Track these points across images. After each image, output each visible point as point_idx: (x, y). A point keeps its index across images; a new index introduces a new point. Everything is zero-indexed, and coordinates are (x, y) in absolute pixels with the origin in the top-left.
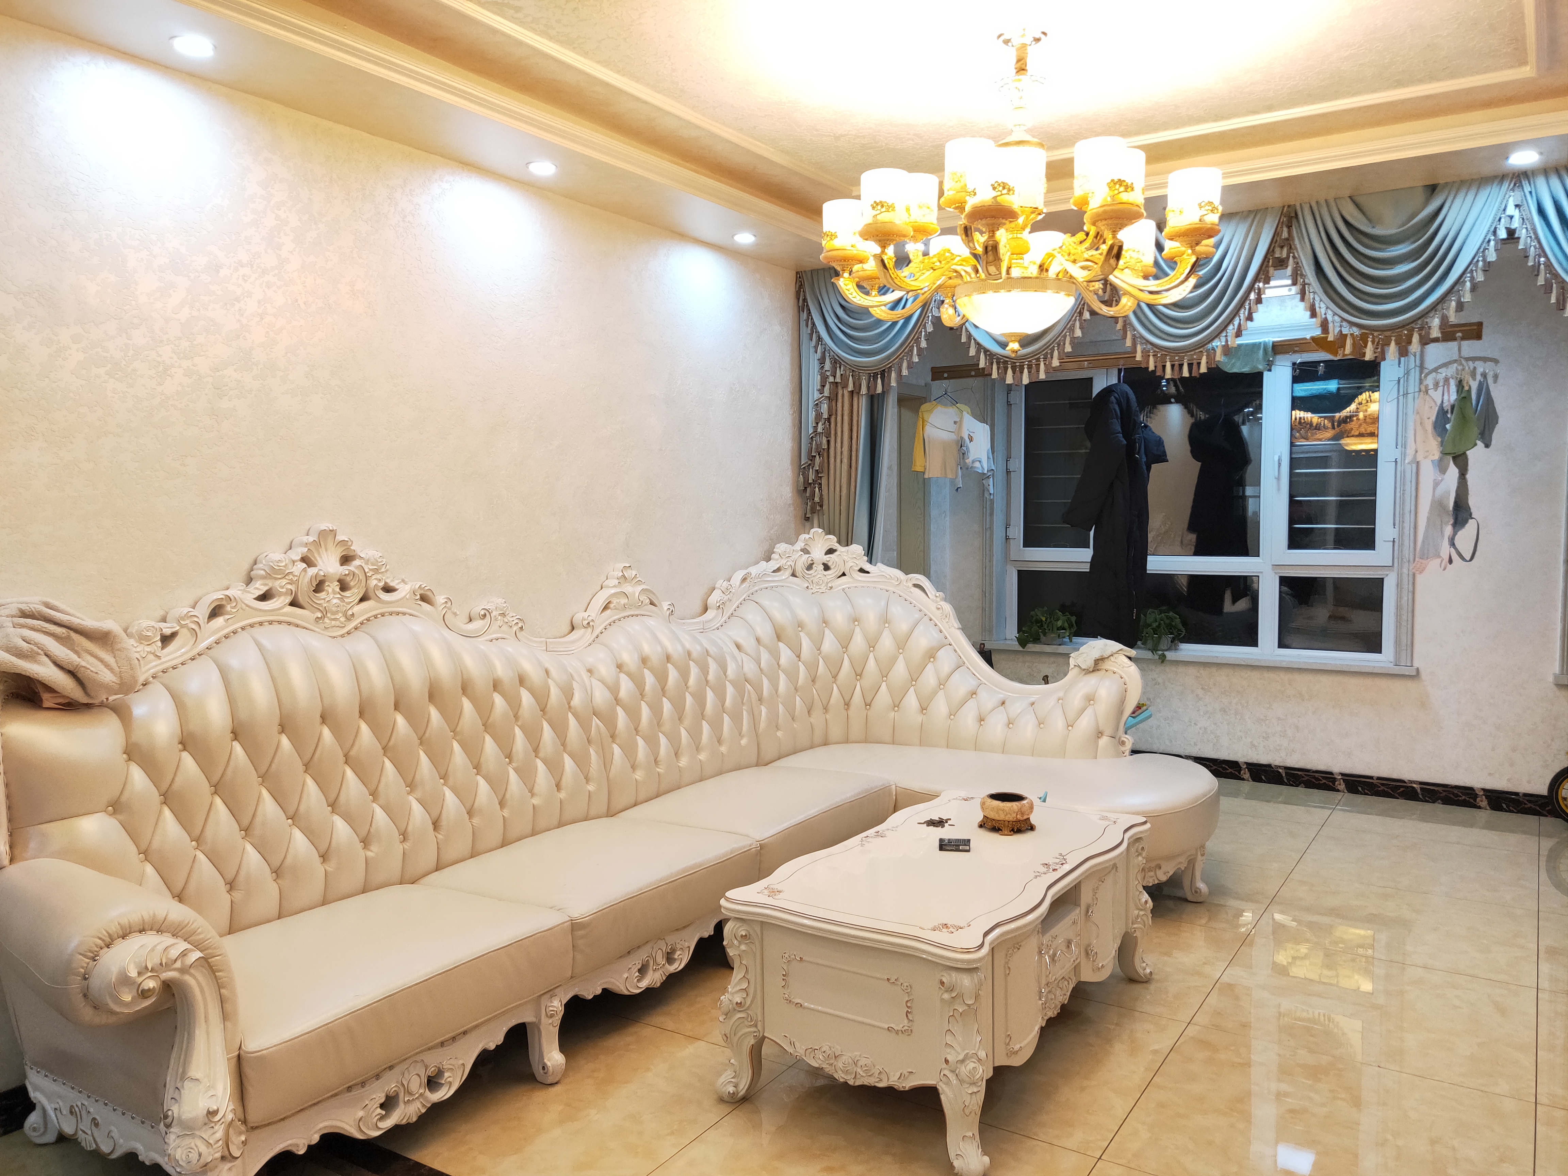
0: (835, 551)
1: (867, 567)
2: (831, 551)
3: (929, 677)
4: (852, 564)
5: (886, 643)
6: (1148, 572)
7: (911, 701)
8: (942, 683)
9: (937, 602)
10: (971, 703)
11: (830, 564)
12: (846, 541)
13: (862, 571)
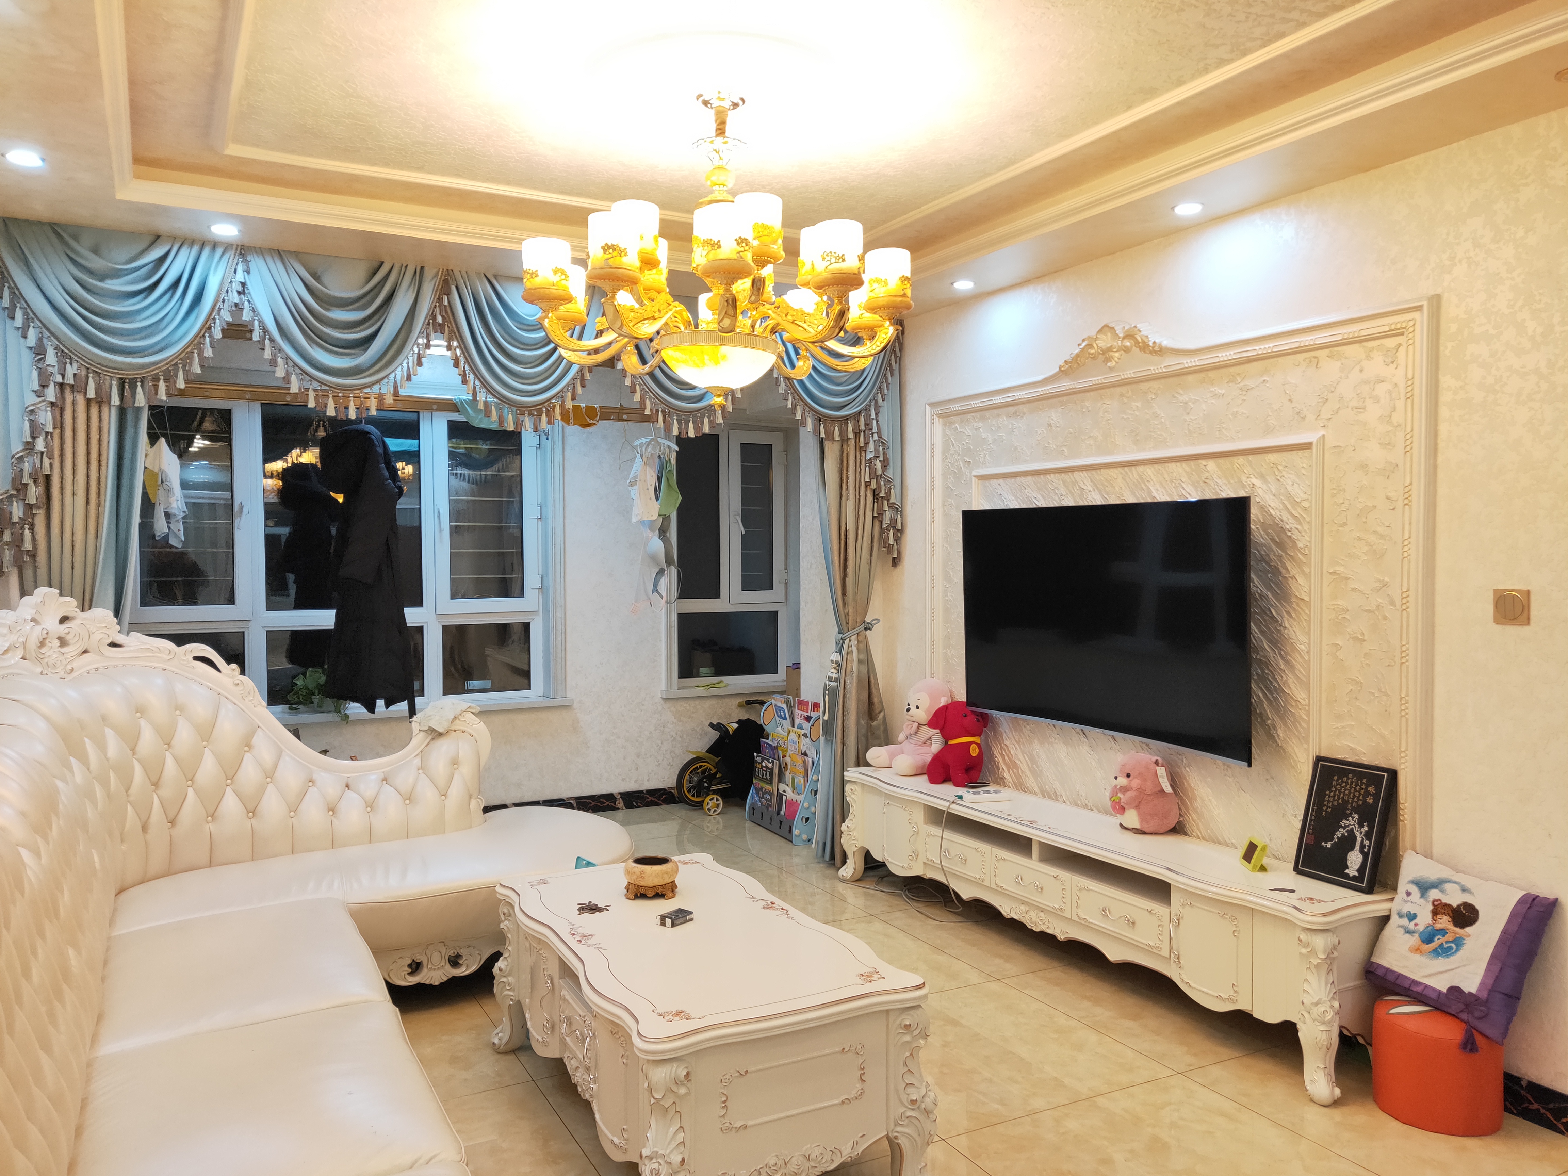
0: (73, 618)
1: (120, 638)
2: (64, 620)
3: (249, 773)
4: (102, 636)
5: (184, 735)
6: (408, 625)
7: (231, 804)
8: (270, 775)
9: (233, 677)
10: (313, 791)
11: (68, 637)
12: (86, 603)
13: (113, 645)
